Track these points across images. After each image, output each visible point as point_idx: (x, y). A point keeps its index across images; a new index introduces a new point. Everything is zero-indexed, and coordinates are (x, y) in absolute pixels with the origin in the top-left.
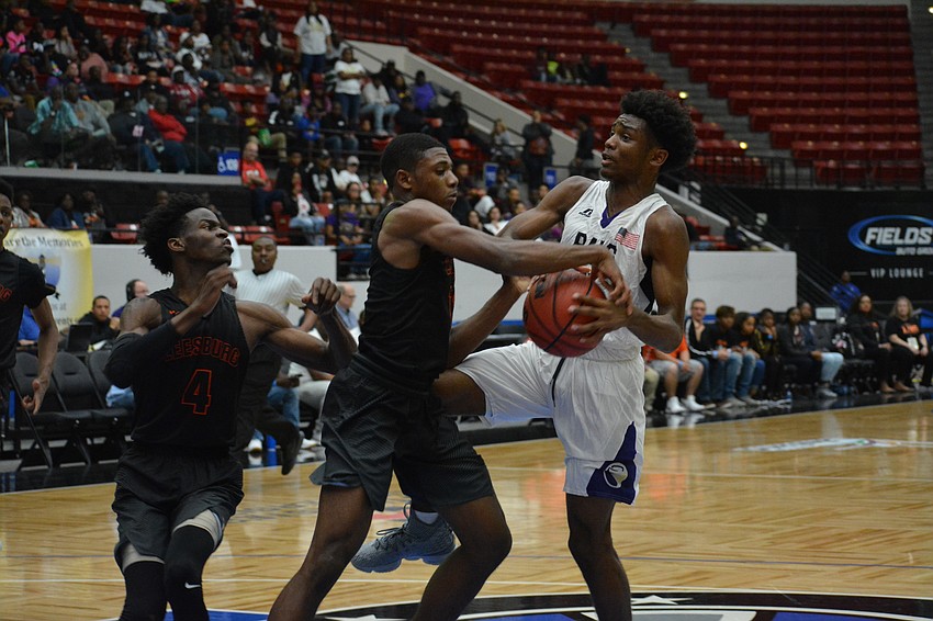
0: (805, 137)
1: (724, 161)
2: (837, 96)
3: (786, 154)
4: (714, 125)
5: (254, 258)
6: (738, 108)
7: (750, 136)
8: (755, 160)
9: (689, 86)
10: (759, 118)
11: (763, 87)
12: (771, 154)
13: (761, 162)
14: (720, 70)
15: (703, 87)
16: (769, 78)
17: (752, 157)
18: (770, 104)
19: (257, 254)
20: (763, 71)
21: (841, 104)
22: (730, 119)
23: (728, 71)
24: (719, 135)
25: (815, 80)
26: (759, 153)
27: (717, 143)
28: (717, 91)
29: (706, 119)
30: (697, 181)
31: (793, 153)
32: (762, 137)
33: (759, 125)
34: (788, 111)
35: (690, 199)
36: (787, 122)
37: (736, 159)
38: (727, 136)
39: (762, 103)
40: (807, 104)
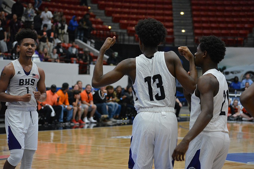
0: (132, 25)
1: (103, 33)
2: (144, 11)
3: (125, 31)
4: (99, 20)
6: (108, 14)
7: (112, 24)
9: (91, 5)
10: (116, 18)
11: (117, 7)
12: (120, 31)
15: (96, 5)
16: (120, 4)
17: (113, 32)
18: (120, 13)
21: (145, 14)
22: (105, 17)
24: (101, 23)
26: (115, 30)
27: (100, 26)
28: (101, 7)
29: (97, 17)
30: (93, 39)
31: (127, 31)
32: (117, 25)
33: (116, 20)
34: (126, 16)
35: (91, 46)
36: (126, 20)
37: (108, 32)
38: (105, 24)
39: (117, 12)
40: (133, 13)
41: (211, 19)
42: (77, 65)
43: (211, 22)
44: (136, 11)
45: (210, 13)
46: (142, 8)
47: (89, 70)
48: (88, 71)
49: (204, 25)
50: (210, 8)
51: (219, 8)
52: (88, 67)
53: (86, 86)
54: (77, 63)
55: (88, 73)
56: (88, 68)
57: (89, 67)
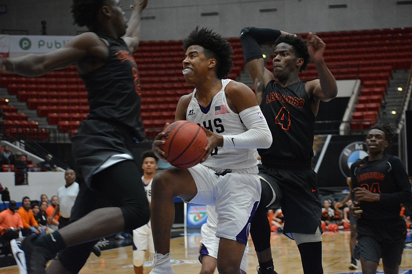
0: (64, 119)
1: (30, 130)
2: (76, 100)
3: (55, 127)
4: (23, 114)
5: (66, 179)
6: (32, 106)
7: (39, 119)
8: (43, 130)
9: (8, 96)
10: (43, 111)
11: (43, 97)
12: (49, 127)
13: (46, 131)
14: (23, 89)
15: (14, 97)
16: (45, 93)
17: (41, 128)
18: (47, 104)
19: (67, 177)
20: (42, 90)
21: (78, 104)
22: (28, 111)
23: (26, 89)
24: (26, 119)
25: (65, 93)
26: (44, 127)
27: (25, 122)
28: (22, 99)
29: (19, 111)
30: (23, 140)
31: (59, 126)
32: (44, 119)
33: (42, 114)
34: (55, 107)
35: (20, 148)
36: (55, 112)
37: (35, 130)
38: (29, 119)
39: (43, 104)
40: (63, 104)
41: (162, 106)
42: (13, 174)
43: (162, 110)
44: (66, 100)
45: (159, 99)
46: (73, 97)
47: (27, 179)
48: (25, 180)
49: (154, 114)
50: (158, 92)
51: (169, 92)
52: (25, 174)
53: (23, 201)
54: (12, 171)
55: (25, 183)
56: (25, 177)
57: (27, 174)
